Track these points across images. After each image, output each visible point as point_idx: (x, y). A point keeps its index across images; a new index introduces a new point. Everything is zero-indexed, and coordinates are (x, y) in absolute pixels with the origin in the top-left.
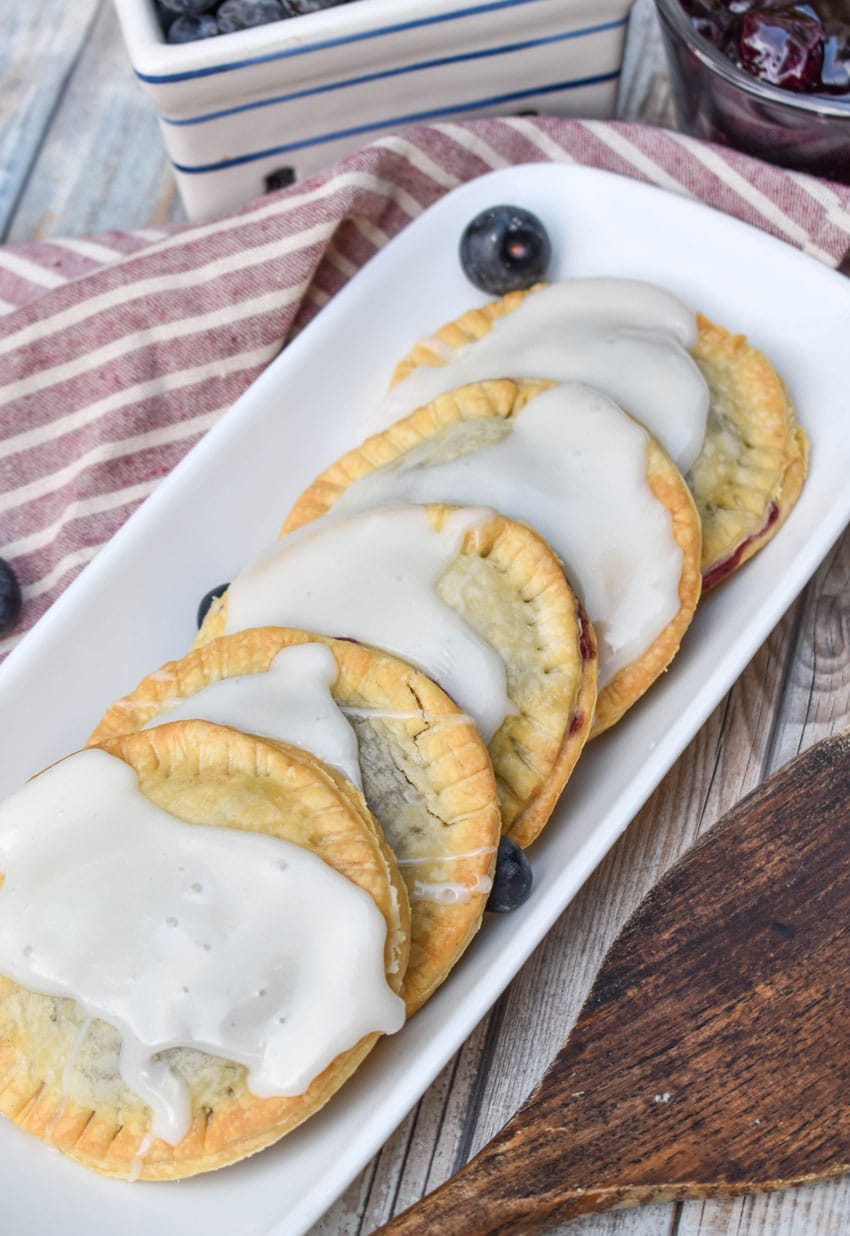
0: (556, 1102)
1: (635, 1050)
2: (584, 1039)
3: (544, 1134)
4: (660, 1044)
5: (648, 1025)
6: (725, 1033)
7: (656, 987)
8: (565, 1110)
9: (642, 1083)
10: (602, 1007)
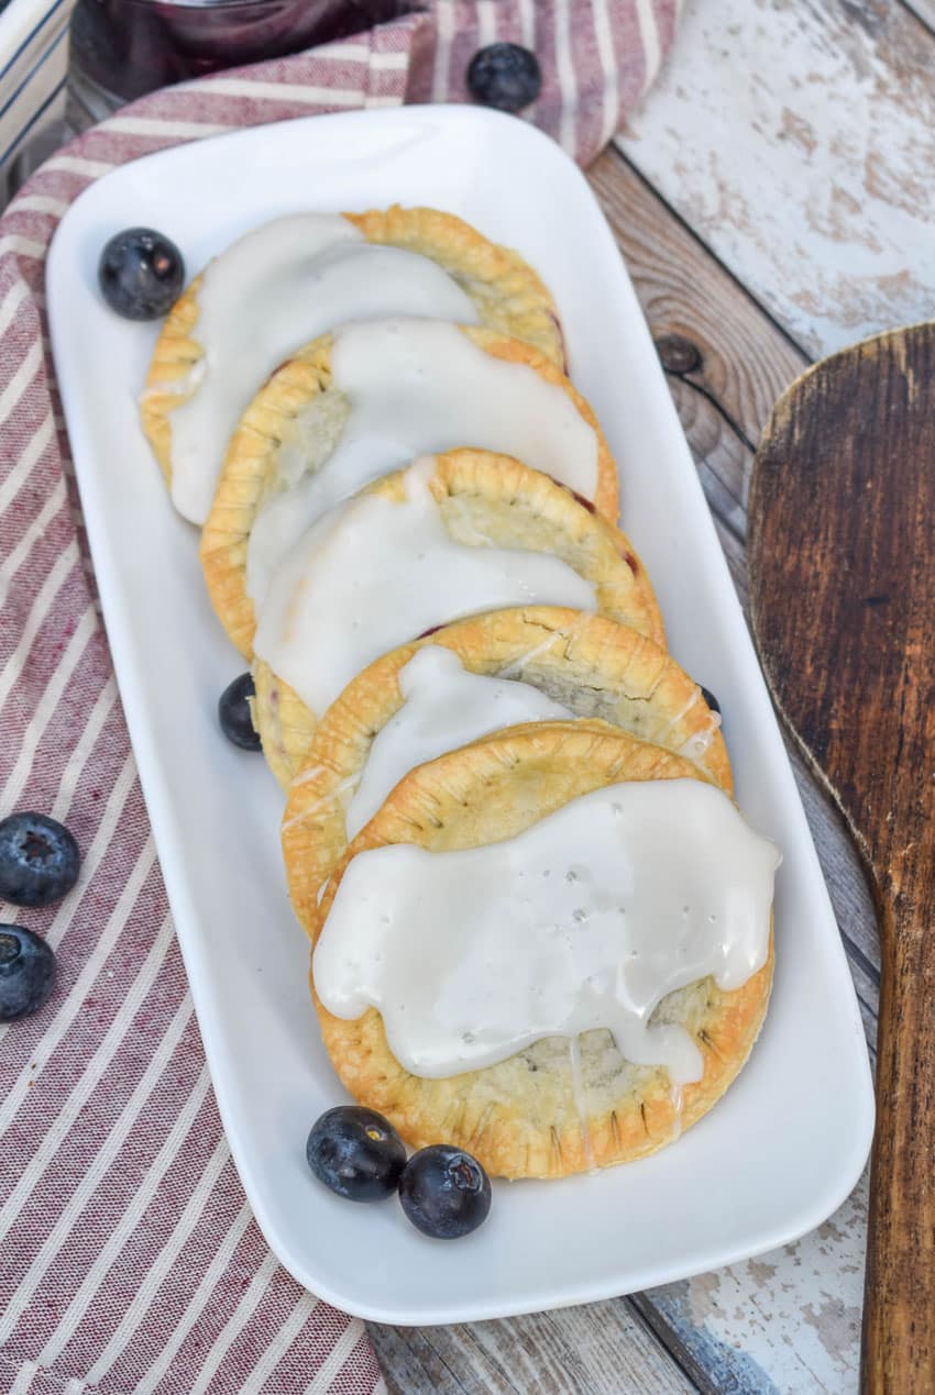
0: (883, 834)
1: (885, 759)
2: (845, 781)
3: (905, 859)
4: (895, 740)
5: (870, 736)
6: (923, 698)
7: (845, 707)
8: (896, 833)
9: (916, 775)
10: (828, 751)
